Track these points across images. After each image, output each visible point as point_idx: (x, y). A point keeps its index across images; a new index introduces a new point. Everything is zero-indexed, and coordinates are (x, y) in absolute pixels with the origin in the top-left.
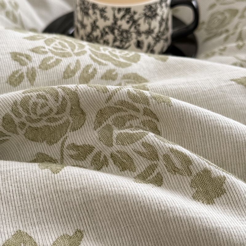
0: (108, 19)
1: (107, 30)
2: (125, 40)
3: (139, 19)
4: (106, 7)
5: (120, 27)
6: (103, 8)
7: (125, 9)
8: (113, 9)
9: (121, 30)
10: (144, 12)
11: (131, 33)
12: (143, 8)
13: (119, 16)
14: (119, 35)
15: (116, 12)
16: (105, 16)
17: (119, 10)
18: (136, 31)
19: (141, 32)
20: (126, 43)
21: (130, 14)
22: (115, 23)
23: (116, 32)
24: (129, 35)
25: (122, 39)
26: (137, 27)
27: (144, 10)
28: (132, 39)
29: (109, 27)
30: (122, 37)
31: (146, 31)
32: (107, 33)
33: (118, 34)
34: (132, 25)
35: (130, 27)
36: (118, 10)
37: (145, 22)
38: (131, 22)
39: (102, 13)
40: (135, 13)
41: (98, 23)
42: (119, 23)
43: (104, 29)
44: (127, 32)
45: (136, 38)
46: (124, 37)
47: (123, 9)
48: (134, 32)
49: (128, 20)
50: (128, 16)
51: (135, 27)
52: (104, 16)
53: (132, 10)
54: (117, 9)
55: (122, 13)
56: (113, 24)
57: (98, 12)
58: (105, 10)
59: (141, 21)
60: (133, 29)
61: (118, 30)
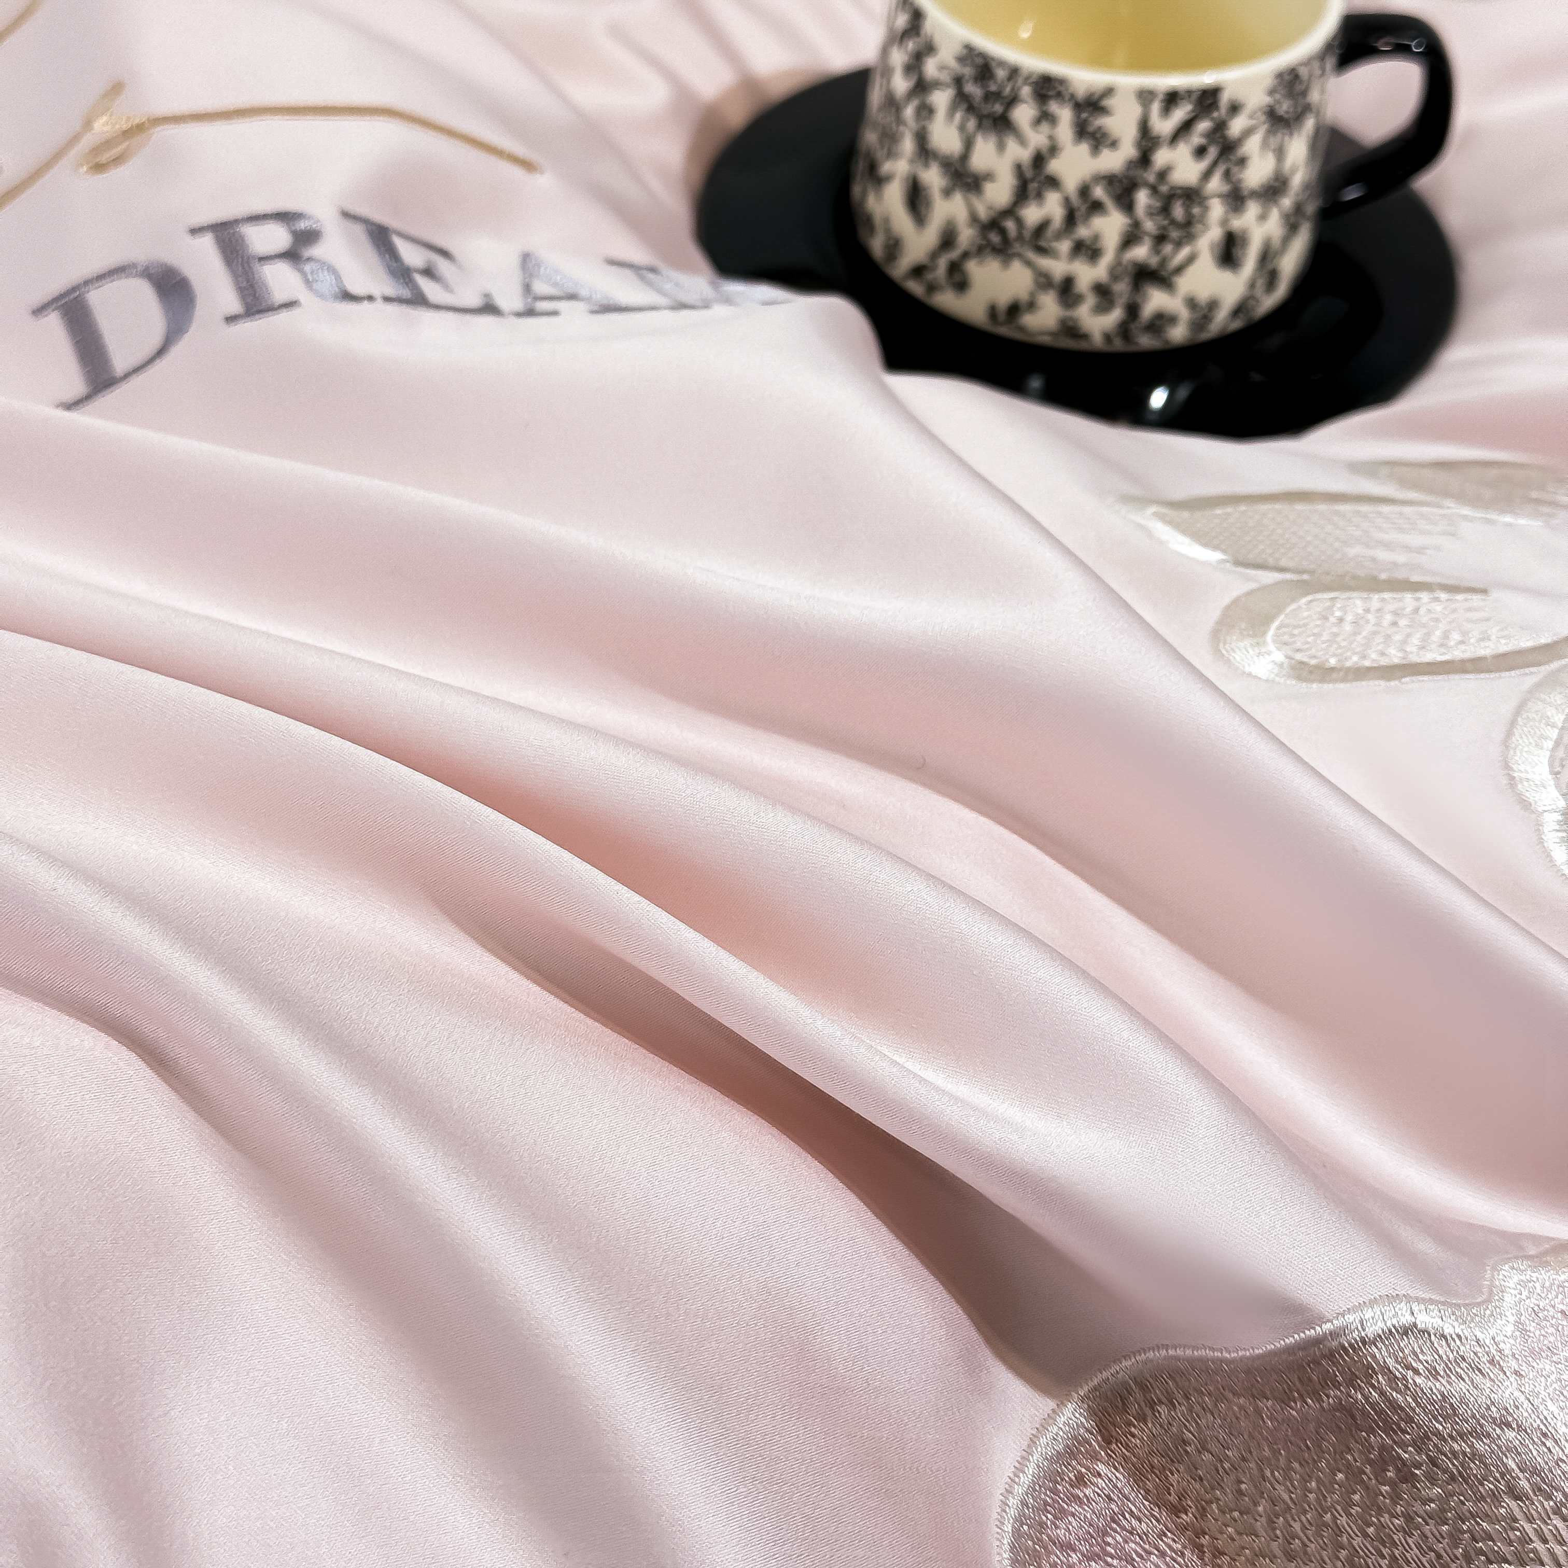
0: (1114, 144)
1: (1099, 192)
2: (1175, 234)
3: (1248, 132)
4: (1109, 91)
5: (1163, 175)
6: (1092, 95)
7: (1194, 97)
8: (1145, 96)
9: (1164, 189)
10: (1267, 100)
11: (1206, 198)
12: (1269, 82)
13: (1164, 126)
14: (1151, 214)
15: (1156, 107)
16: (1100, 128)
17: (1172, 98)
18: (1225, 188)
19: (1246, 193)
20: (1179, 244)
21: (1215, 114)
22: (1144, 159)
23: (1142, 198)
24: (1196, 210)
25: (1164, 228)
26: (1235, 169)
27: (1271, 92)
28: (1206, 227)
29: (1110, 180)
30: (1166, 222)
31: (1263, 186)
32: (1096, 207)
33: (1149, 207)
34: (1215, 164)
35: (1207, 175)
36: (1162, 101)
37: (1265, 144)
38: (1213, 152)
39: (1084, 115)
40: (1235, 108)
41: (1055, 166)
42: (1162, 157)
43: (1084, 191)
44: (1191, 195)
45: (1224, 222)
46: (1173, 222)
47: (1189, 92)
48: (1219, 196)
49: (1203, 141)
50: (1204, 125)
51: (1227, 175)
52: (1091, 129)
53: (1225, 98)
54: (1161, 97)
55: (1180, 114)
56: (1131, 162)
57: (1065, 115)
58: (1106, 103)
59: (1252, 146)
60: (1215, 184)
61: (1154, 190)
